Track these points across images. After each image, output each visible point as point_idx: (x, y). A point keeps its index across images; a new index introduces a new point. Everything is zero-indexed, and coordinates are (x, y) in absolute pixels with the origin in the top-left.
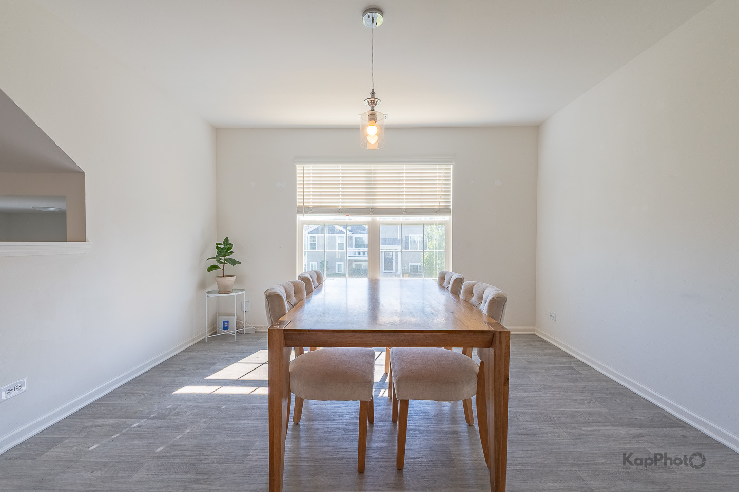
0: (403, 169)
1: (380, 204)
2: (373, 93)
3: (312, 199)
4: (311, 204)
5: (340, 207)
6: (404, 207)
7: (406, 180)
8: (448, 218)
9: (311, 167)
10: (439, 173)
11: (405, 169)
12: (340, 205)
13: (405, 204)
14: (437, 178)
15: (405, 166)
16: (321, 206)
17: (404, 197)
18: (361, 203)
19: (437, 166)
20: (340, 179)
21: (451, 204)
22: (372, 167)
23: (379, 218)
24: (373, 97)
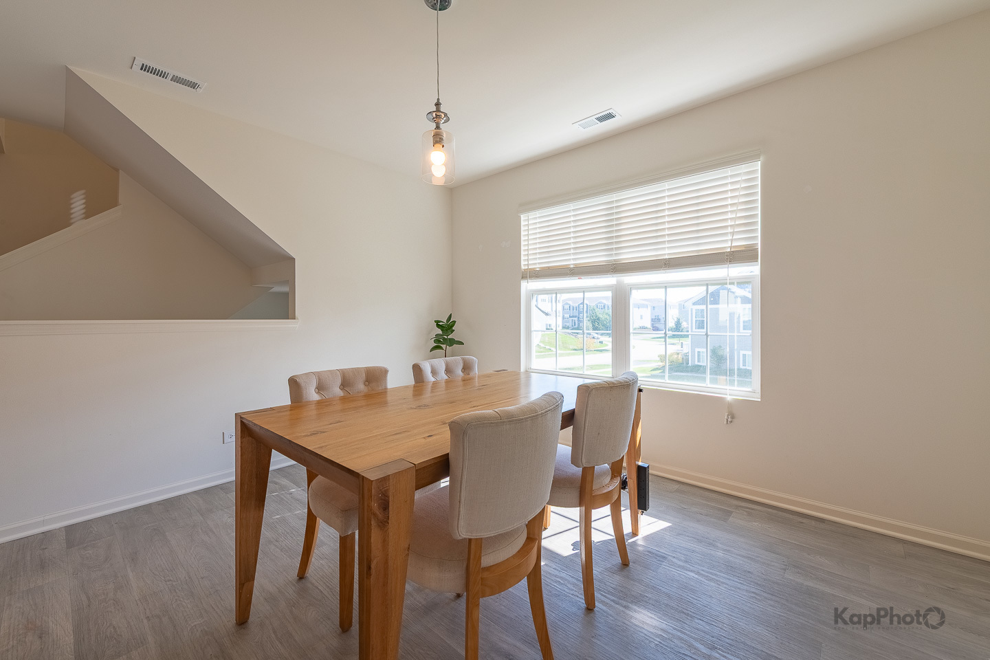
0: (664, 191)
1: (627, 256)
2: (438, 104)
3: (540, 258)
4: (538, 266)
5: (572, 266)
6: (667, 257)
7: (669, 209)
8: (753, 270)
9: (538, 213)
10: (732, 183)
11: (667, 188)
12: (571, 263)
13: (666, 252)
14: (730, 194)
15: (666, 185)
16: (549, 268)
17: (667, 239)
18: (600, 258)
19: (729, 171)
20: (572, 224)
21: (759, 242)
22: (614, 197)
23: (629, 279)
24: (438, 110)
